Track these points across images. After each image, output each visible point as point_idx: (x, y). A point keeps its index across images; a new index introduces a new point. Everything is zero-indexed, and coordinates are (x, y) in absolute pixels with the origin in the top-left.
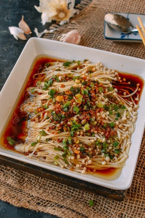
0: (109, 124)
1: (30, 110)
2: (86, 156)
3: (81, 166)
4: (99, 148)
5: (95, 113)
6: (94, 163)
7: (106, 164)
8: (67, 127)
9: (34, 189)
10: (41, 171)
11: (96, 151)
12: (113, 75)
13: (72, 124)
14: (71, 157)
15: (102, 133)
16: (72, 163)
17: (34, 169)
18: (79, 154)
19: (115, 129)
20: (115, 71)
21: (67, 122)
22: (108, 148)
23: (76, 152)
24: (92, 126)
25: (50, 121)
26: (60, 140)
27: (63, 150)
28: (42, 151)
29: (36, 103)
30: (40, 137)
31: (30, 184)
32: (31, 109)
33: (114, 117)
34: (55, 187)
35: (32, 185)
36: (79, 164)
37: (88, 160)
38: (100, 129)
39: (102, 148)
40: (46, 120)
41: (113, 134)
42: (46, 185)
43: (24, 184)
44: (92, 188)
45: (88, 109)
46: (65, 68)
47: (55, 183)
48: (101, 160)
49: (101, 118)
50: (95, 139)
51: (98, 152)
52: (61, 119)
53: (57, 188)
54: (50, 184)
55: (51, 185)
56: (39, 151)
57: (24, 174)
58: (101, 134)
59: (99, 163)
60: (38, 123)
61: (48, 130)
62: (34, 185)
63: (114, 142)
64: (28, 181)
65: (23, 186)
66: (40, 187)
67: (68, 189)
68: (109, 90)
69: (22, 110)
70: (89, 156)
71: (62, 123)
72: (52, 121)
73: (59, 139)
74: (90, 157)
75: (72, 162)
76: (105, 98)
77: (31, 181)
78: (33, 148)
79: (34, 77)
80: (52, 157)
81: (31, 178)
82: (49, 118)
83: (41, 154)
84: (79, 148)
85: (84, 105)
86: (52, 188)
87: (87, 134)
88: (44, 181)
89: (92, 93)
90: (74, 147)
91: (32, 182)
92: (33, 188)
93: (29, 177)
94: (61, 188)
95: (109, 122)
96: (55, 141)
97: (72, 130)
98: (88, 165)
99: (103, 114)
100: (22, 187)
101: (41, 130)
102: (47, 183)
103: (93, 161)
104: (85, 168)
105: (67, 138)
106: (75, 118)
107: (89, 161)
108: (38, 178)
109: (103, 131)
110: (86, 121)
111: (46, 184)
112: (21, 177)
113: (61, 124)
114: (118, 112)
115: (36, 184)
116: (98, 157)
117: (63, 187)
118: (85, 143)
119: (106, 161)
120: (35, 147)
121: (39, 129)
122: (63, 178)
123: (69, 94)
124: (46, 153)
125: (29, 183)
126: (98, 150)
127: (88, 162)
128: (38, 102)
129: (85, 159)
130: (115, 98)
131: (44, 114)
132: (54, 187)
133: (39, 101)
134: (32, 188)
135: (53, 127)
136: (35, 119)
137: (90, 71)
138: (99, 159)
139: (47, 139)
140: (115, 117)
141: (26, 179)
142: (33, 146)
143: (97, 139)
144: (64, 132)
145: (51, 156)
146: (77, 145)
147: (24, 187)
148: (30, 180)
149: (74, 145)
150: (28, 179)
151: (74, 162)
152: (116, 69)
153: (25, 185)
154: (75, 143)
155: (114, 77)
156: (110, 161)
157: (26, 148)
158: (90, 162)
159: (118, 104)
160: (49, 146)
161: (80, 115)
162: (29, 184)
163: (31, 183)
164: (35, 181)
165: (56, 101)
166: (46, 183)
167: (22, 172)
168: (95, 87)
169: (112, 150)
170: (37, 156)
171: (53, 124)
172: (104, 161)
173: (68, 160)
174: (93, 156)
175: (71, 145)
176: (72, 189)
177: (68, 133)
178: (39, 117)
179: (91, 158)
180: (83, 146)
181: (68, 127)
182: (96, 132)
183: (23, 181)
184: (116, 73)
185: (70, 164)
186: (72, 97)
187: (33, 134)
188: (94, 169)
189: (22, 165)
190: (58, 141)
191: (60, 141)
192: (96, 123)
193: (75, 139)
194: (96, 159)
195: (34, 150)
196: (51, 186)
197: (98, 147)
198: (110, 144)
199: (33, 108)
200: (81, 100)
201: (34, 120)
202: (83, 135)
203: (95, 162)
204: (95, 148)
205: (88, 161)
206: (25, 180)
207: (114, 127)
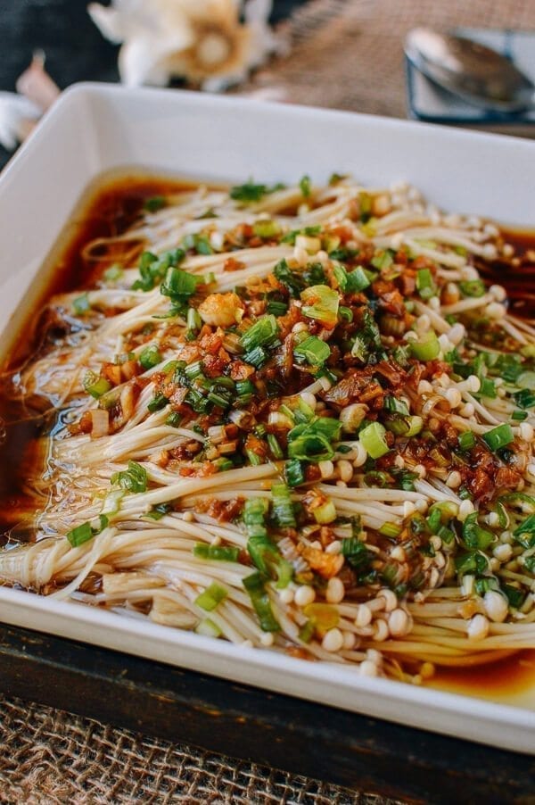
0: (483, 436)
1: (66, 385)
2: (378, 591)
3: (350, 640)
4: (441, 550)
5: (409, 381)
6: (421, 630)
7: (490, 634)
8: (264, 438)
9: (83, 799)
10: (124, 682)
11: (427, 562)
12: (478, 236)
13: (290, 423)
14: (294, 593)
15: (454, 478)
16: (302, 628)
17: (84, 673)
18: (337, 575)
19: (514, 459)
20: (485, 222)
21: (262, 417)
22: (490, 550)
23: (324, 564)
24: (399, 441)
25: (172, 418)
26: (229, 508)
27: (244, 559)
28: (129, 570)
29: (93, 351)
30: (120, 501)
31: (60, 776)
32: (72, 381)
33: (504, 407)
34: (200, 788)
35: (74, 778)
36: (342, 631)
37: (390, 613)
38: (439, 457)
39: (459, 554)
40: (153, 418)
41: (512, 485)
42: (152, 778)
43: (27, 774)
44: (422, 763)
45: (373, 358)
46: (241, 209)
47: (200, 765)
48: (460, 611)
49: (437, 407)
50: (422, 504)
51: (440, 572)
52: (231, 401)
53: (216, 792)
54: (173, 771)
55: (181, 777)
56: (109, 573)
57: (29, 725)
58: (444, 482)
59: (452, 627)
60: (105, 439)
61: (163, 465)
62: (80, 776)
63: (518, 522)
64: (52, 760)
65: (23, 782)
66: (116, 790)
67: (274, 797)
68: (466, 293)
69: (24, 391)
70: (392, 587)
71: (237, 417)
72: (185, 414)
73: (221, 505)
74: (400, 597)
75: (302, 620)
76: (451, 324)
77: (68, 757)
78: (80, 558)
79: (85, 254)
80: (187, 598)
81: (64, 744)
82: (166, 401)
83: (124, 587)
84: (335, 546)
85: (353, 334)
86: (185, 793)
87: (373, 473)
88: (140, 757)
89: (384, 293)
90: (307, 543)
91: (74, 764)
92: (78, 794)
93: (57, 739)
94: (238, 792)
95: (484, 429)
96: (201, 517)
97: (292, 452)
98: (391, 637)
99: (450, 390)
100: (18, 790)
101: (125, 468)
102: (156, 767)
103: (418, 621)
104: (373, 656)
105: (269, 494)
106: (306, 398)
107: (394, 614)
108: (104, 741)
109: (455, 468)
110: (363, 412)
111: (151, 773)
112: (10, 738)
113: (230, 426)
114: (520, 385)
115: (97, 775)
116: (444, 598)
117: (246, 784)
118: (366, 521)
119: (490, 620)
120: (91, 549)
121: (112, 466)
122: (250, 717)
123: (269, 290)
124: (152, 580)
125: (57, 769)
126: (440, 560)
127: (387, 623)
128: (110, 346)
129: (375, 605)
130: (500, 328)
131: (137, 392)
132: (197, 785)
133: (111, 341)
134: (73, 794)
135: (191, 448)
136: (90, 416)
137: (364, 215)
138: (446, 608)
139: (155, 507)
140: (511, 407)
141: (41, 748)
142: (81, 543)
143: (431, 503)
144: (249, 468)
145: (180, 591)
146: (324, 531)
147: (26, 789)
148: (62, 755)
149: (307, 531)
150: (47, 748)
151: (314, 619)
152: (486, 212)
153: (31, 779)
154: (312, 521)
155: (483, 243)
156: (509, 619)
157: (41, 560)
158: (398, 620)
159: (517, 351)
160: (166, 541)
161: (334, 384)
162: (56, 775)
163: (65, 767)
164: (91, 757)
165: (203, 323)
166: (151, 766)
167: (16, 715)
168: (399, 268)
169: (512, 565)
170: (100, 597)
171: (187, 433)
172: (473, 616)
173: (275, 609)
174: (415, 590)
175: (294, 532)
176: (297, 794)
177: (271, 467)
178: (113, 410)
179: (404, 605)
180: (355, 537)
181: (268, 436)
182: (420, 469)
183: (22, 758)
184: (491, 231)
185: (291, 630)
186: (285, 305)
187: (81, 493)
188: (422, 662)
189: (15, 653)
190: (218, 514)
191: (231, 514)
192: (416, 423)
193: (312, 499)
194: (429, 607)
195: (84, 566)
196: (177, 780)
197: (436, 541)
198: (497, 530)
199: (78, 374)
200: (335, 307)
201: (87, 428)
202: (352, 484)
203: (428, 625)
204: (425, 547)
205: (387, 615)
206: (32, 754)
207: (513, 453)
